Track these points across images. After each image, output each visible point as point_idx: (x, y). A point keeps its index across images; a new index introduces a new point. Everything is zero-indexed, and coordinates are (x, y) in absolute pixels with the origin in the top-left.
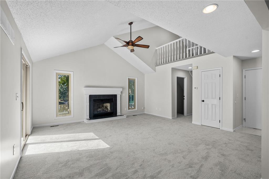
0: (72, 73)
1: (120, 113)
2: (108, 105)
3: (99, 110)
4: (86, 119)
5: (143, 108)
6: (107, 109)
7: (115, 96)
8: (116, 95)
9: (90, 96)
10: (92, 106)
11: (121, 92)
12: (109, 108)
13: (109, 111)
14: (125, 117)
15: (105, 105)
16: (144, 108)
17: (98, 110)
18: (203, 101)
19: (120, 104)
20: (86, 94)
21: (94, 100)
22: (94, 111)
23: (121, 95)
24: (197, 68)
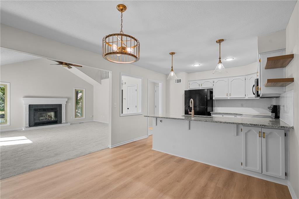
0: (8, 84)
1: (65, 121)
2: (52, 114)
3: (42, 118)
4: (24, 126)
5: (91, 116)
6: (51, 117)
7: (60, 106)
8: (61, 104)
9: (30, 106)
10: (32, 115)
11: (67, 102)
12: (53, 117)
13: (53, 120)
14: (69, 124)
15: (49, 114)
16: (93, 116)
17: (40, 119)
18: (128, 109)
19: (65, 113)
20: (24, 104)
21: (34, 109)
22: (35, 119)
23: (66, 105)
24: (125, 84)
